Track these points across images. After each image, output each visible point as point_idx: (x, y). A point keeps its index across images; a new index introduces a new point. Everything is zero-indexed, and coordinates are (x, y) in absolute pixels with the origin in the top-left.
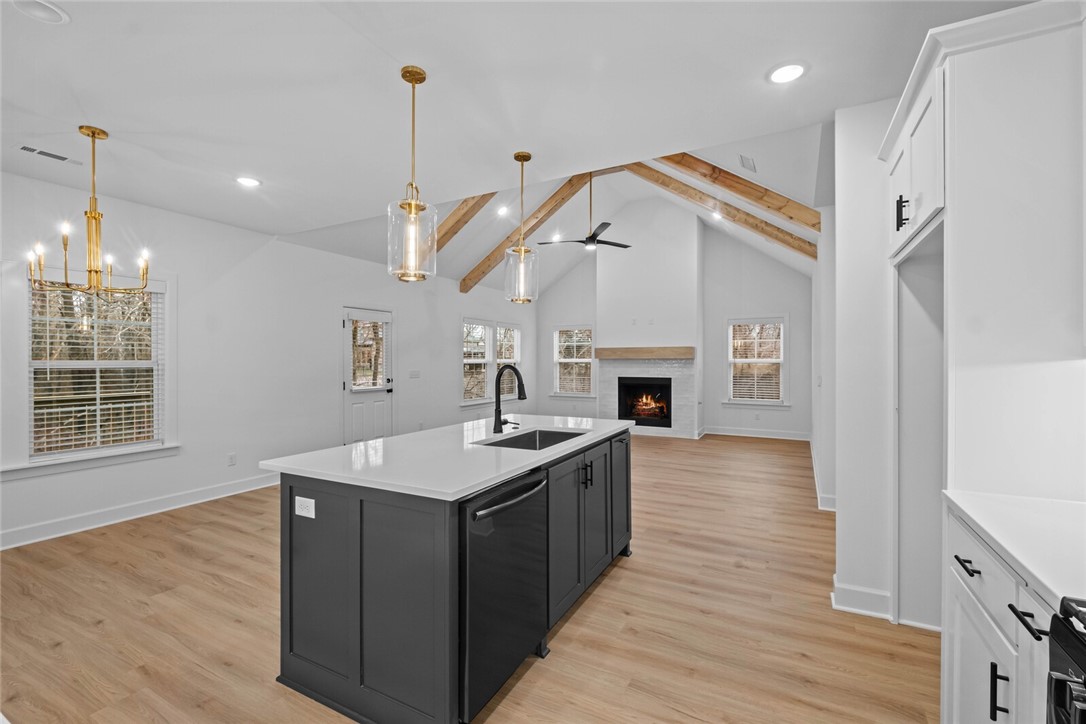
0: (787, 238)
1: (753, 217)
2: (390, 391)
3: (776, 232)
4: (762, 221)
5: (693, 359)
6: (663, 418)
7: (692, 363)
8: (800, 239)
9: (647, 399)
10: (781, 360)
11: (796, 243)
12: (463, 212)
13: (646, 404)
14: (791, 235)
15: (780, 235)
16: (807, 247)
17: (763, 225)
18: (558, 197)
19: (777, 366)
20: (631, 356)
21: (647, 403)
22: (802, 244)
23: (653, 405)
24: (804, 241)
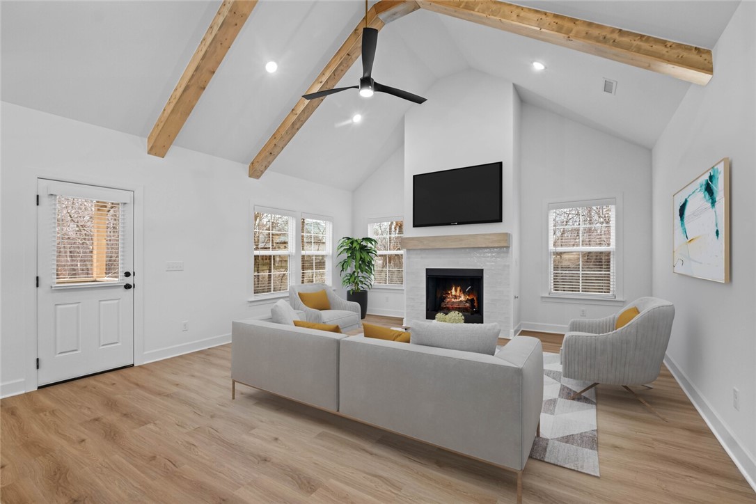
0: (658, 48)
2: (128, 287)
5: (508, 247)
6: (474, 313)
7: (508, 252)
8: (679, 46)
9: (456, 291)
10: (612, 247)
11: (673, 53)
12: (201, 54)
13: (456, 297)
15: (645, 46)
16: (694, 56)
18: (343, 54)
19: (608, 254)
20: (438, 245)
21: (457, 295)
22: (685, 54)
23: (463, 298)
24: (688, 48)
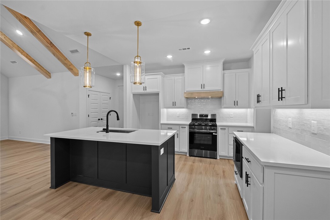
1: (30, 56)
3: (38, 65)
4: (33, 59)
8: (46, 70)
14: (43, 68)
17: (34, 61)
24: (47, 71)
